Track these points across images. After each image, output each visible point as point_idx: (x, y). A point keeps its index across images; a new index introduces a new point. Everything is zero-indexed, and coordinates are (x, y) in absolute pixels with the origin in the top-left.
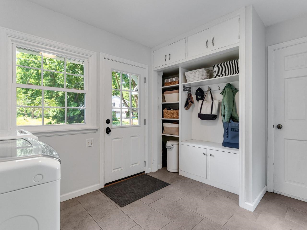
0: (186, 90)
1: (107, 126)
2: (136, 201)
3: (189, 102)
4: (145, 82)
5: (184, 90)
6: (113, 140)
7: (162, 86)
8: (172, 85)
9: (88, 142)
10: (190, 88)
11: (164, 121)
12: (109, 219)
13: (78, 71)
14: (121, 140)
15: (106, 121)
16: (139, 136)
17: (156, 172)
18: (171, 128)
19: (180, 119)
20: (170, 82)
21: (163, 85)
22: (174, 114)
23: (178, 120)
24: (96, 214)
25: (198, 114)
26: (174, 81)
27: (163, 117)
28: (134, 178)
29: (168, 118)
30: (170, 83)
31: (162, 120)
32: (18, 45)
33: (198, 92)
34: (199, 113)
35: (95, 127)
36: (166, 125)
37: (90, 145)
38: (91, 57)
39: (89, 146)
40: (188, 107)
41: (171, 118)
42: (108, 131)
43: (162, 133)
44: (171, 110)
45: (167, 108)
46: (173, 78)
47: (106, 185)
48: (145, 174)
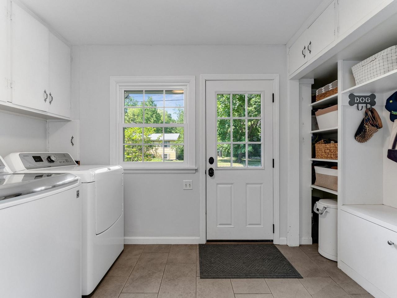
0: (360, 103)
1: (209, 166)
2: (224, 279)
3: (367, 127)
4: (273, 101)
5: (351, 103)
6: (219, 186)
7: (312, 102)
8: (327, 97)
9: (190, 184)
10: (373, 96)
11: (315, 164)
12: (176, 285)
13: (236, 102)
14: (231, 186)
15: (209, 159)
16: (262, 185)
17: (294, 248)
18: (327, 176)
19: (339, 161)
20: (324, 92)
21: (314, 99)
22: (332, 151)
23: (337, 163)
24: (170, 272)
25: (389, 151)
26: (331, 89)
27: (314, 156)
28: (250, 244)
29: (322, 158)
30: (324, 95)
31: (313, 161)
32: (125, 89)
33: (391, 101)
34: (390, 148)
35: (194, 167)
36: (318, 170)
37: (188, 188)
38: (189, 83)
39: (186, 189)
40: (365, 137)
41: (327, 158)
42: (211, 173)
43: (312, 184)
44: (330, 143)
45: (324, 141)
46: (329, 85)
47: (208, 241)
48: (274, 244)
